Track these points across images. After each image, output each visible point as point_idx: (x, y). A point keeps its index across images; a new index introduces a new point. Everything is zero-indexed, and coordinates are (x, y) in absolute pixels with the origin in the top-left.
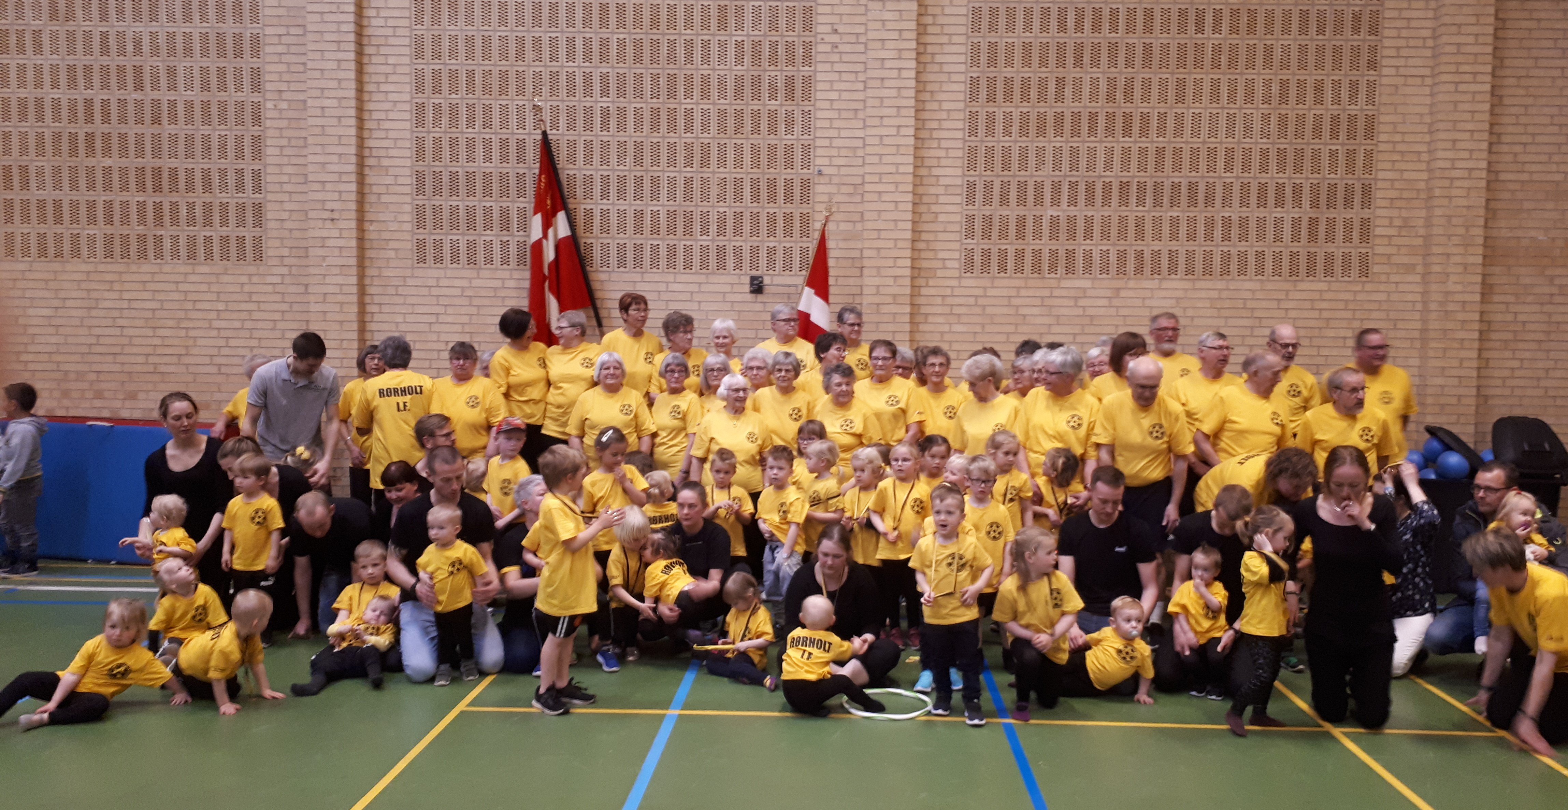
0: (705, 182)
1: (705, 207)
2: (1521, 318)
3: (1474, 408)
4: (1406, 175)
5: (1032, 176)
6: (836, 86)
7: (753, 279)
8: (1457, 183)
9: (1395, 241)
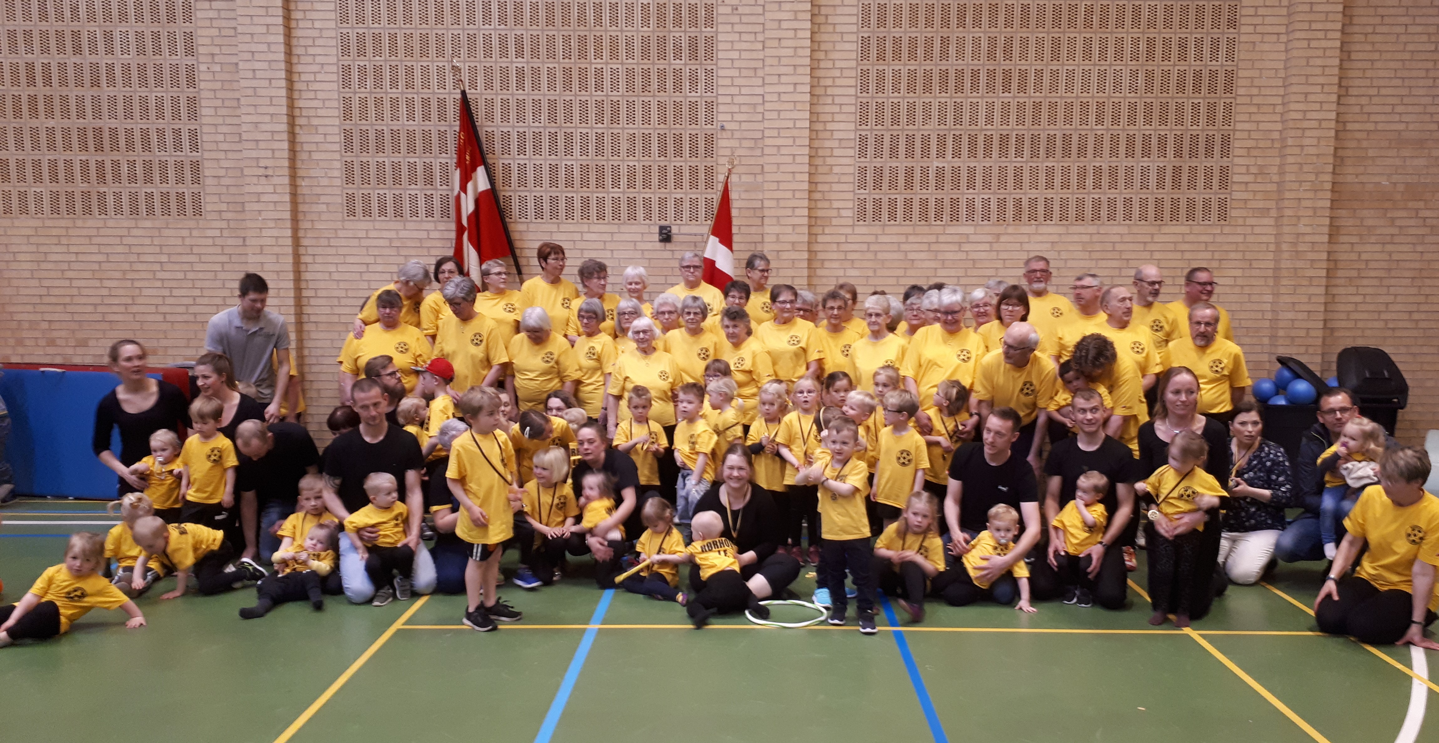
0: (616, 138)
1: (615, 161)
2: (1364, 257)
3: (1321, 340)
4: (1262, 126)
5: (919, 130)
6: (737, 46)
7: (662, 228)
8: (1308, 133)
9: (1251, 187)
